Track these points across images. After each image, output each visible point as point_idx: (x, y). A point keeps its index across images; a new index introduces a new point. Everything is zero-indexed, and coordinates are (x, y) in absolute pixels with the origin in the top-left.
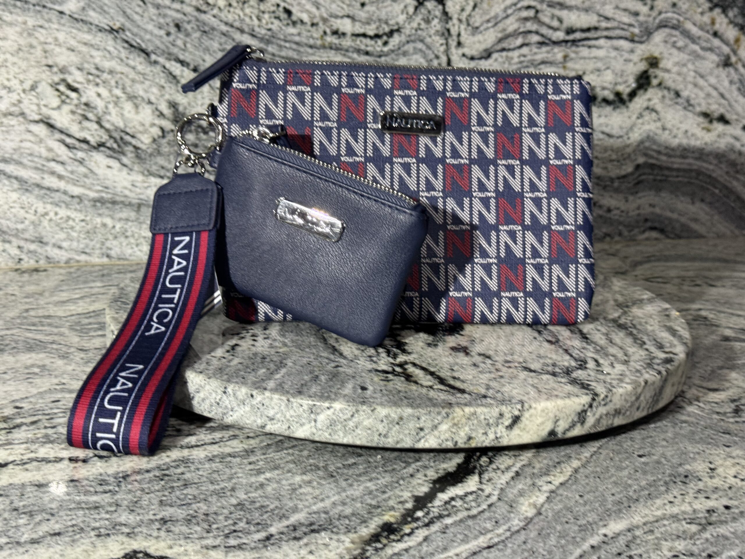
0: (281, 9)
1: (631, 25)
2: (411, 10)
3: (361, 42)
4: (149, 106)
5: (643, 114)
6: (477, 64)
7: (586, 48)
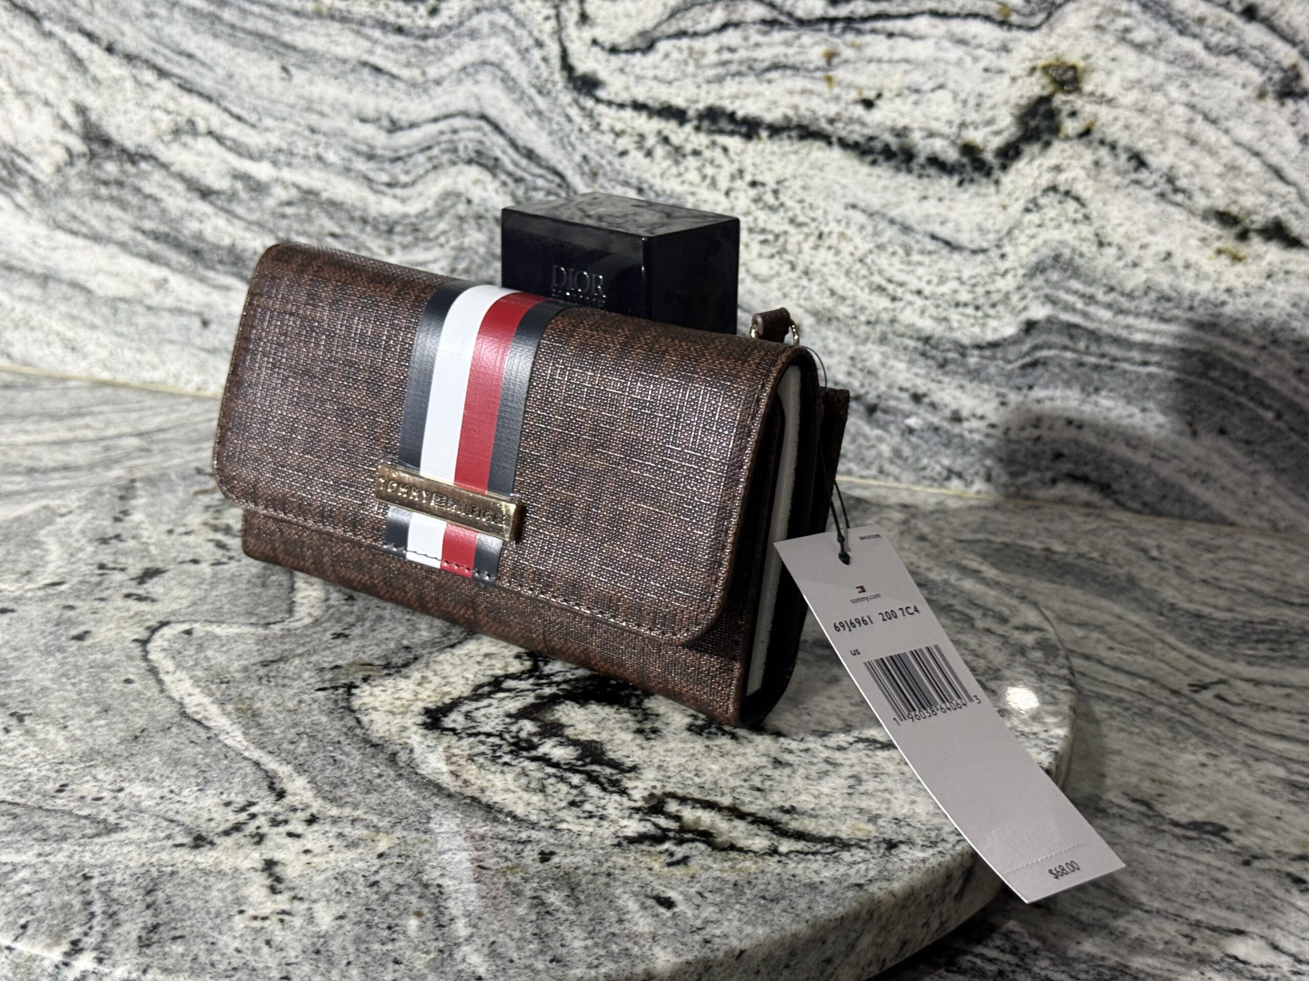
4: (47, 110)
5: (1042, 201)
6: (626, 63)
7: (881, 38)
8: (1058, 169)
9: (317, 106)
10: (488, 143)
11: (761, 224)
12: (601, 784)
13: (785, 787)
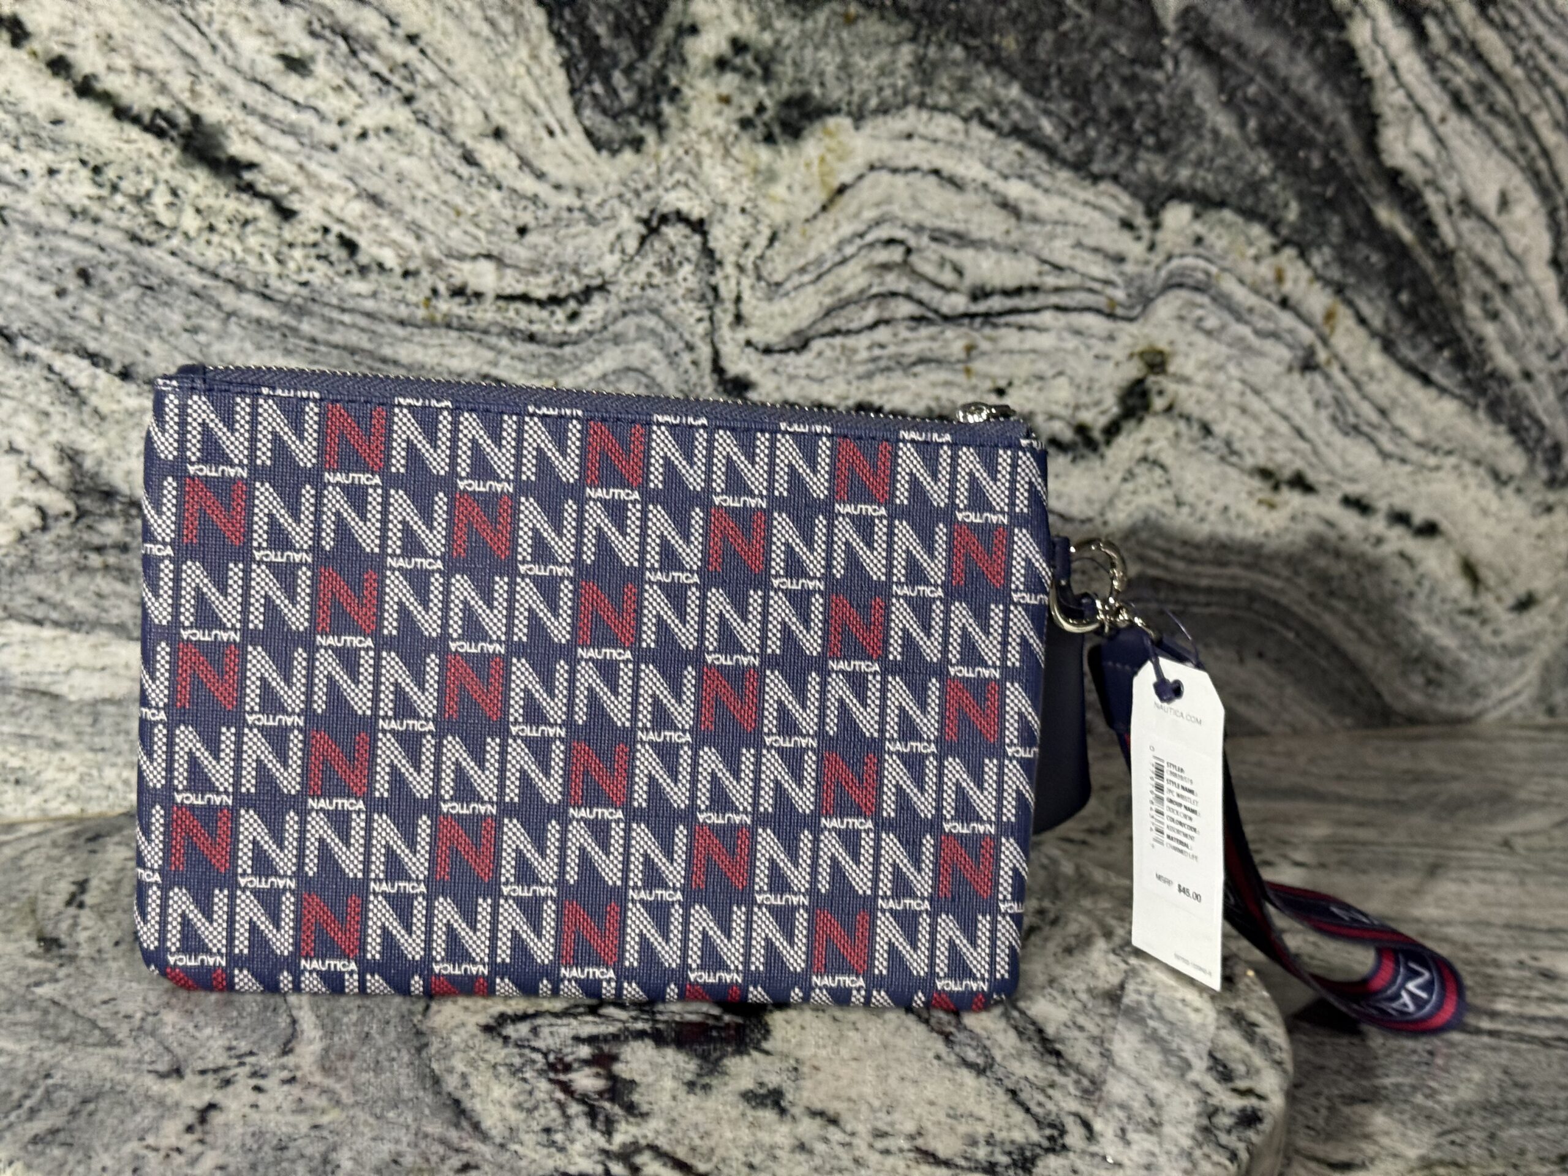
0: (332, 238)
1: (1107, 282)
2: (631, 244)
3: (517, 312)
4: (12, 458)
5: (1136, 471)
6: (779, 363)
7: (1014, 330)
8: (1148, 441)
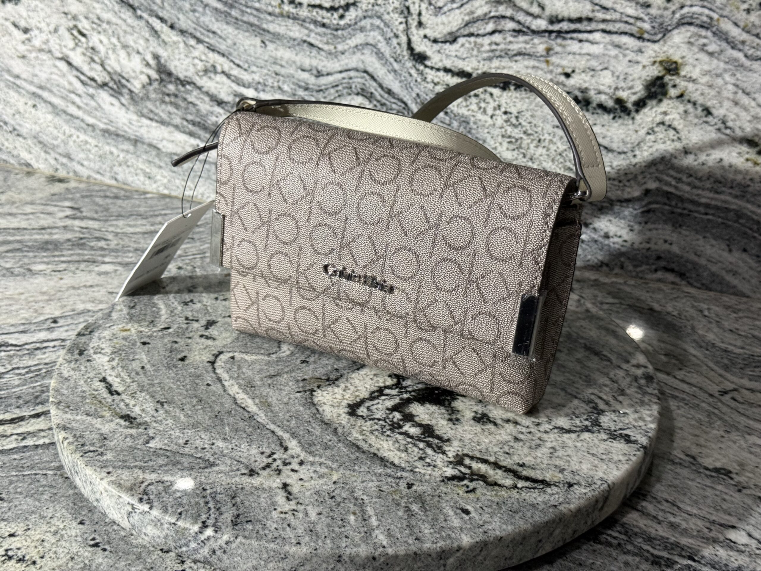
4: (138, 56)
5: (656, 129)
6: (441, 48)
7: (576, 42)
8: (665, 113)
9: (279, 62)
10: (368, 85)
11: (509, 133)
12: (433, 448)
13: (520, 452)
